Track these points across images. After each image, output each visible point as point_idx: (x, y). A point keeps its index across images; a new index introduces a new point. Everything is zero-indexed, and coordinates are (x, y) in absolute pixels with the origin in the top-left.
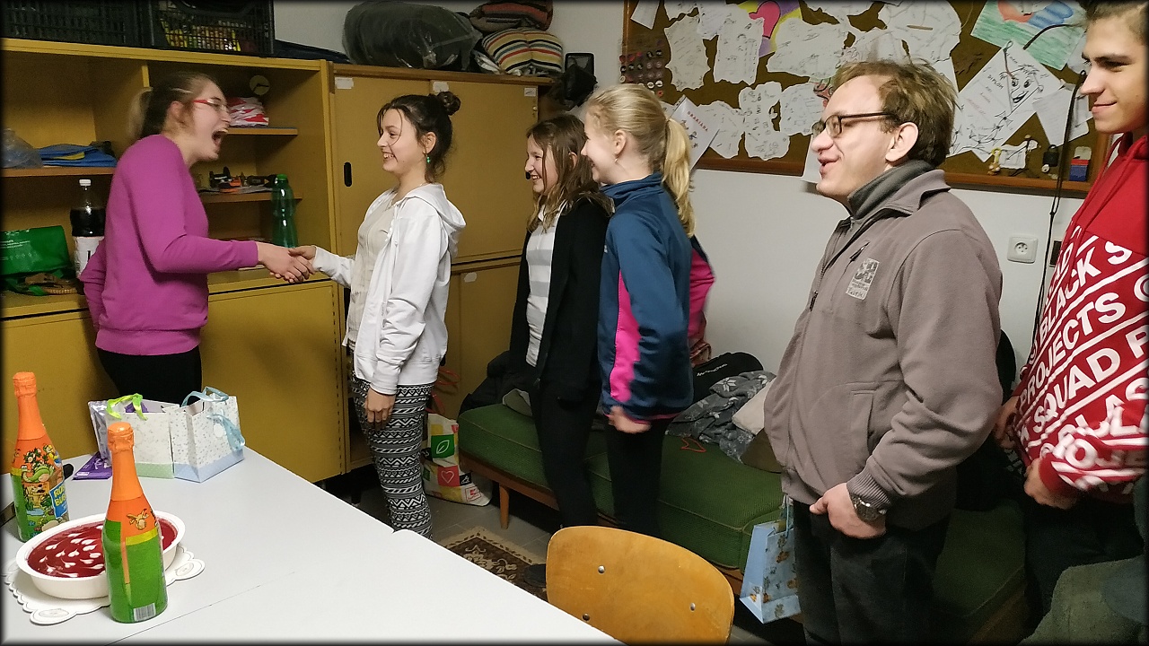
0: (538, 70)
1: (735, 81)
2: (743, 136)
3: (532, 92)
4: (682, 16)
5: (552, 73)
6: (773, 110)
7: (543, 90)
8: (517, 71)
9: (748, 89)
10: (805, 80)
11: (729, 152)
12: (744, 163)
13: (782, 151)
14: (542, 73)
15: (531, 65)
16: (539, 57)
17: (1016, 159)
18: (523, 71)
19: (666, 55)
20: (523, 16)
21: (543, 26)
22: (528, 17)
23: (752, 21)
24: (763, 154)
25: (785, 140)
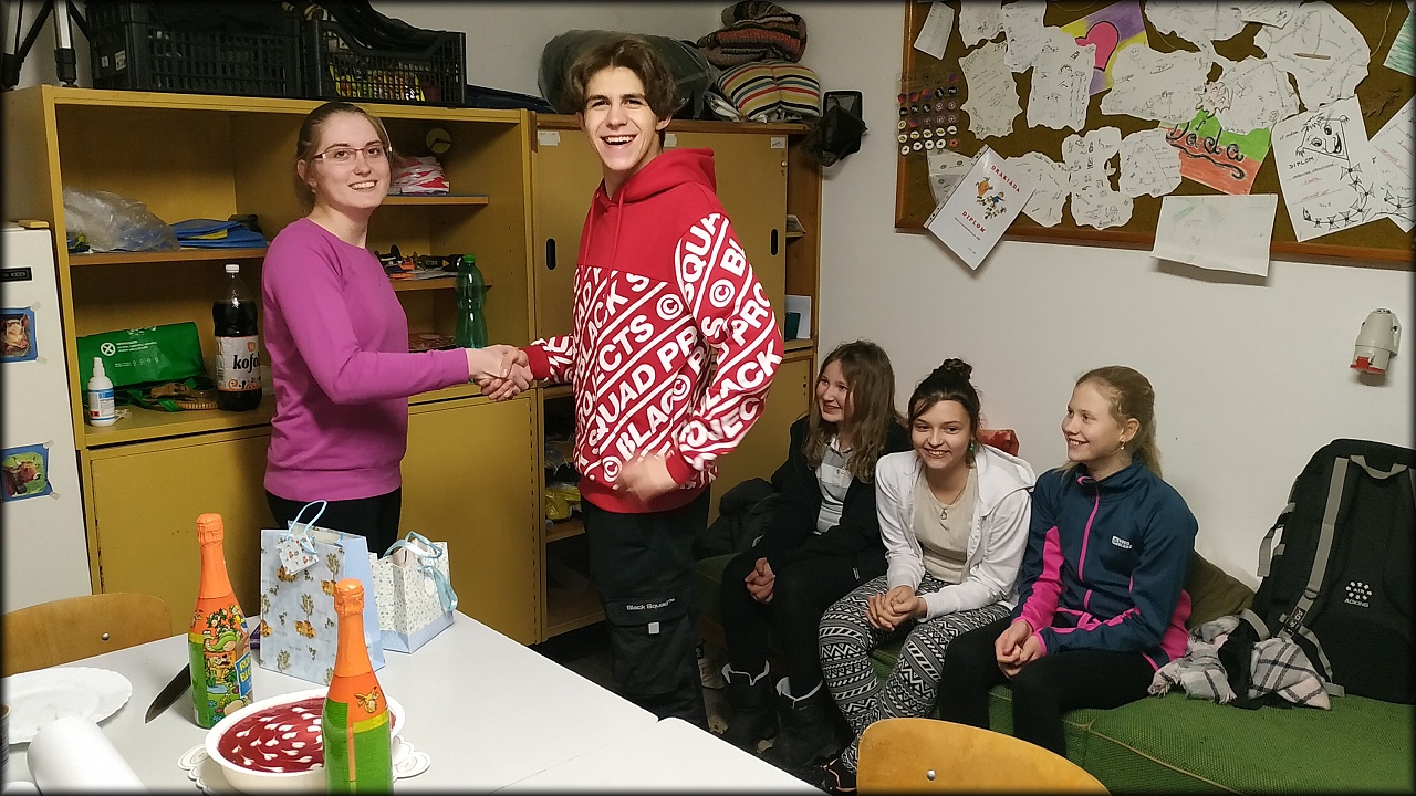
0: (789, 113)
1: (1057, 125)
2: (1069, 198)
3: (780, 143)
4: (983, 42)
5: (806, 117)
6: (1109, 164)
7: (793, 139)
8: (762, 117)
9: (1074, 138)
10: (1154, 124)
11: (1049, 219)
12: (1069, 232)
13: (1123, 217)
14: (794, 118)
15: (780, 107)
16: (790, 97)
18: (769, 115)
19: (963, 95)
20: (769, 45)
21: (793, 57)
22: (775, 45)
23: (1081, 49)
24: (1098, 221)
25: (1126, 203)
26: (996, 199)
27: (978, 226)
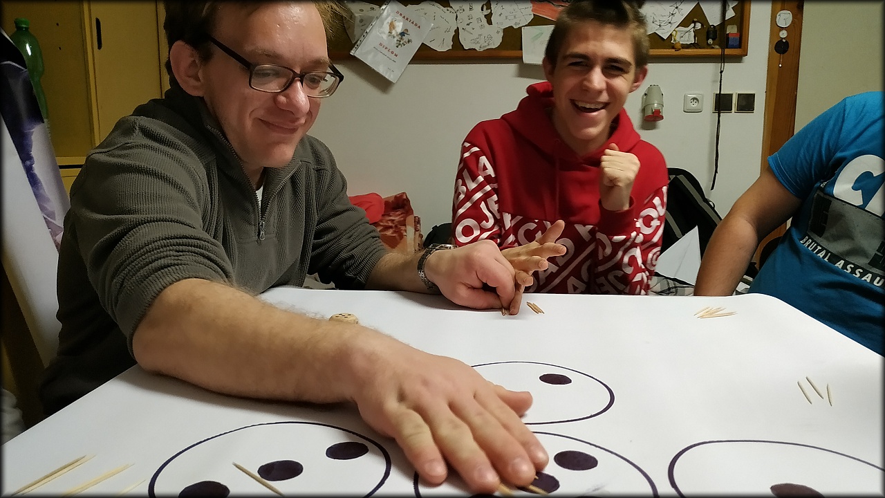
2: (457, 31)
6: (485, 8)
11: (442, 45)
12: (459, 54)
13: (496, 41)
17: (687, 36)
24: (479, 45)
25: (498, 32)
26: (402, 34)
27: (392, 53)
